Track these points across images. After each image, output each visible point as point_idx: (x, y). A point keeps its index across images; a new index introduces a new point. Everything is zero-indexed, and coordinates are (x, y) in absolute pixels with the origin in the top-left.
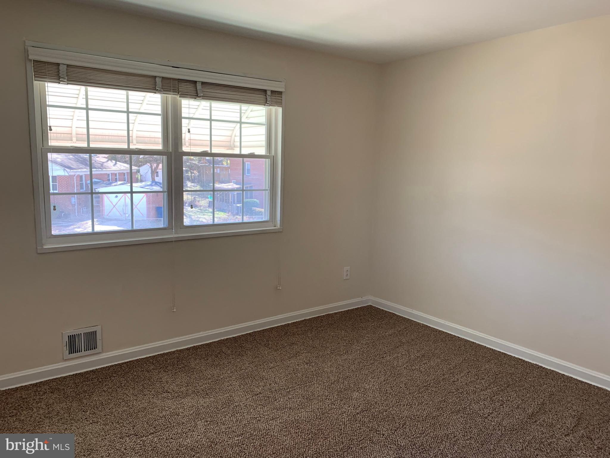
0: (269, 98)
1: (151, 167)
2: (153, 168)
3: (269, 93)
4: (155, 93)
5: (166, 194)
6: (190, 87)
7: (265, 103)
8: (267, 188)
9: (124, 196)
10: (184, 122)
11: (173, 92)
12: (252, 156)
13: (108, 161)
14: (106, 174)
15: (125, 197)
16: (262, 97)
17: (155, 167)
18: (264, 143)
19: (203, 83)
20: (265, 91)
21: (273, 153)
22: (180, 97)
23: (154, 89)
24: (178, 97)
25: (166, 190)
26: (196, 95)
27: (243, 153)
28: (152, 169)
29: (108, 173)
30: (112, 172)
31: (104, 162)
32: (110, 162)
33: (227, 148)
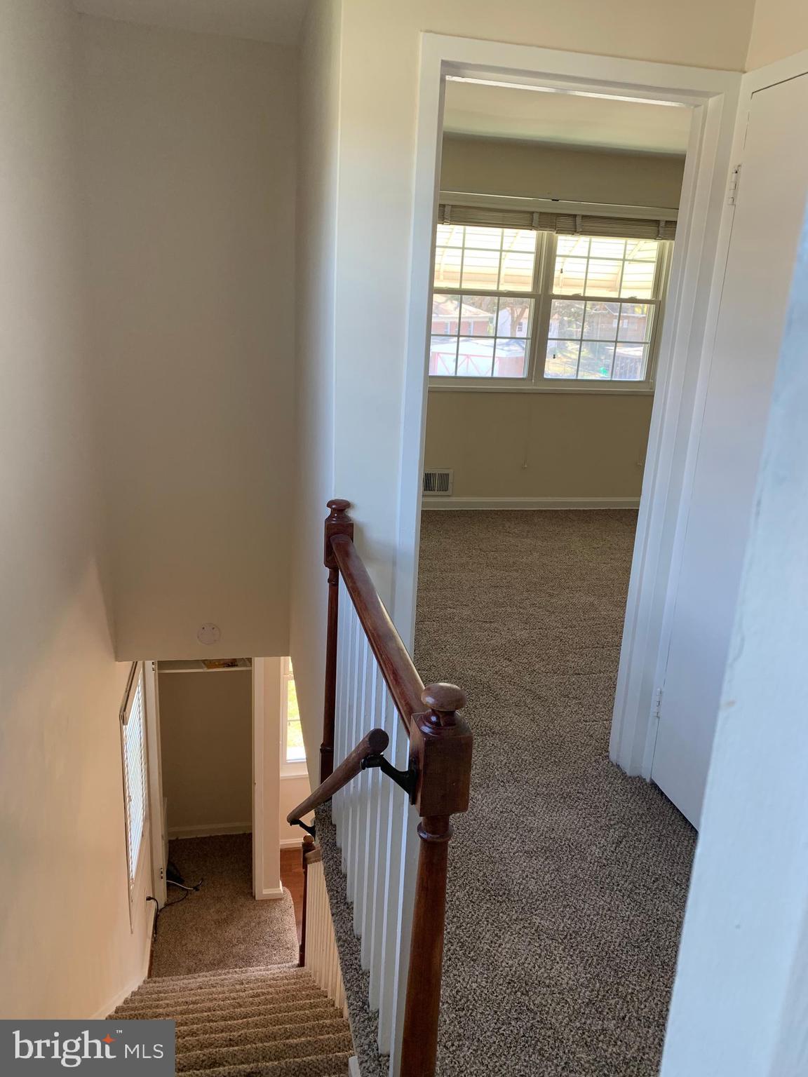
0: (661, 230)
1: (512, 314)
2: (516, 316)
3: (662, 224)
4: (531, 230)
5: (529, 341)
6: (570, 221)
7: (656, 236)
8: (648, 341)
9: (466, 361)
10: (558, 260)
11: (550, 228)
12: (633, 300)
13: (446, 301)
14: (444, 323)
15: (468, 363)
16: (653, 229)
17: (518, 314)
18: (651, 284)
19: (584, 217)
20: (657, 222)
21: (660, 298)
22: (557, 233)
23: (530, 226)
24: (554, 233)
25: (530, 337)
26: (574, 231)
27: (622, 296)
28: (513, 317)
29: (446, 321)
30: (451, 320)
31: (440, 304)
32: (449, 303)
33: (610, 289)
